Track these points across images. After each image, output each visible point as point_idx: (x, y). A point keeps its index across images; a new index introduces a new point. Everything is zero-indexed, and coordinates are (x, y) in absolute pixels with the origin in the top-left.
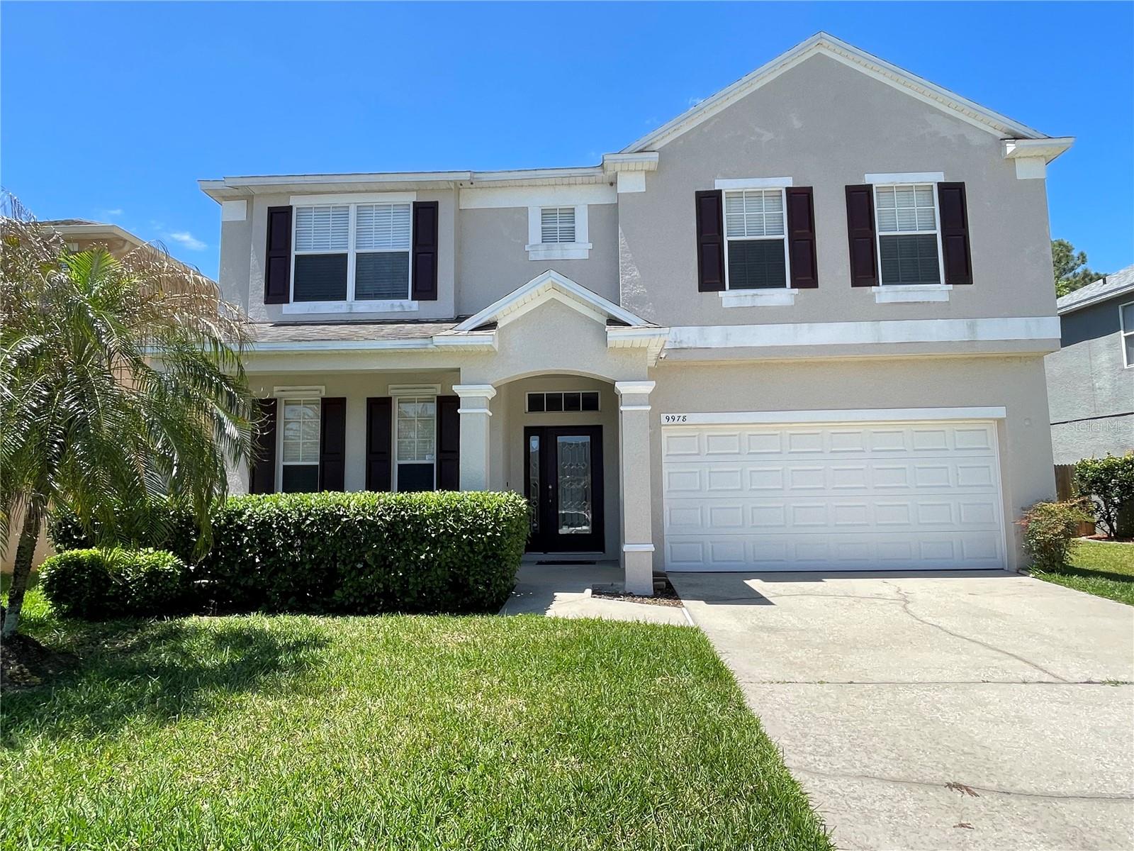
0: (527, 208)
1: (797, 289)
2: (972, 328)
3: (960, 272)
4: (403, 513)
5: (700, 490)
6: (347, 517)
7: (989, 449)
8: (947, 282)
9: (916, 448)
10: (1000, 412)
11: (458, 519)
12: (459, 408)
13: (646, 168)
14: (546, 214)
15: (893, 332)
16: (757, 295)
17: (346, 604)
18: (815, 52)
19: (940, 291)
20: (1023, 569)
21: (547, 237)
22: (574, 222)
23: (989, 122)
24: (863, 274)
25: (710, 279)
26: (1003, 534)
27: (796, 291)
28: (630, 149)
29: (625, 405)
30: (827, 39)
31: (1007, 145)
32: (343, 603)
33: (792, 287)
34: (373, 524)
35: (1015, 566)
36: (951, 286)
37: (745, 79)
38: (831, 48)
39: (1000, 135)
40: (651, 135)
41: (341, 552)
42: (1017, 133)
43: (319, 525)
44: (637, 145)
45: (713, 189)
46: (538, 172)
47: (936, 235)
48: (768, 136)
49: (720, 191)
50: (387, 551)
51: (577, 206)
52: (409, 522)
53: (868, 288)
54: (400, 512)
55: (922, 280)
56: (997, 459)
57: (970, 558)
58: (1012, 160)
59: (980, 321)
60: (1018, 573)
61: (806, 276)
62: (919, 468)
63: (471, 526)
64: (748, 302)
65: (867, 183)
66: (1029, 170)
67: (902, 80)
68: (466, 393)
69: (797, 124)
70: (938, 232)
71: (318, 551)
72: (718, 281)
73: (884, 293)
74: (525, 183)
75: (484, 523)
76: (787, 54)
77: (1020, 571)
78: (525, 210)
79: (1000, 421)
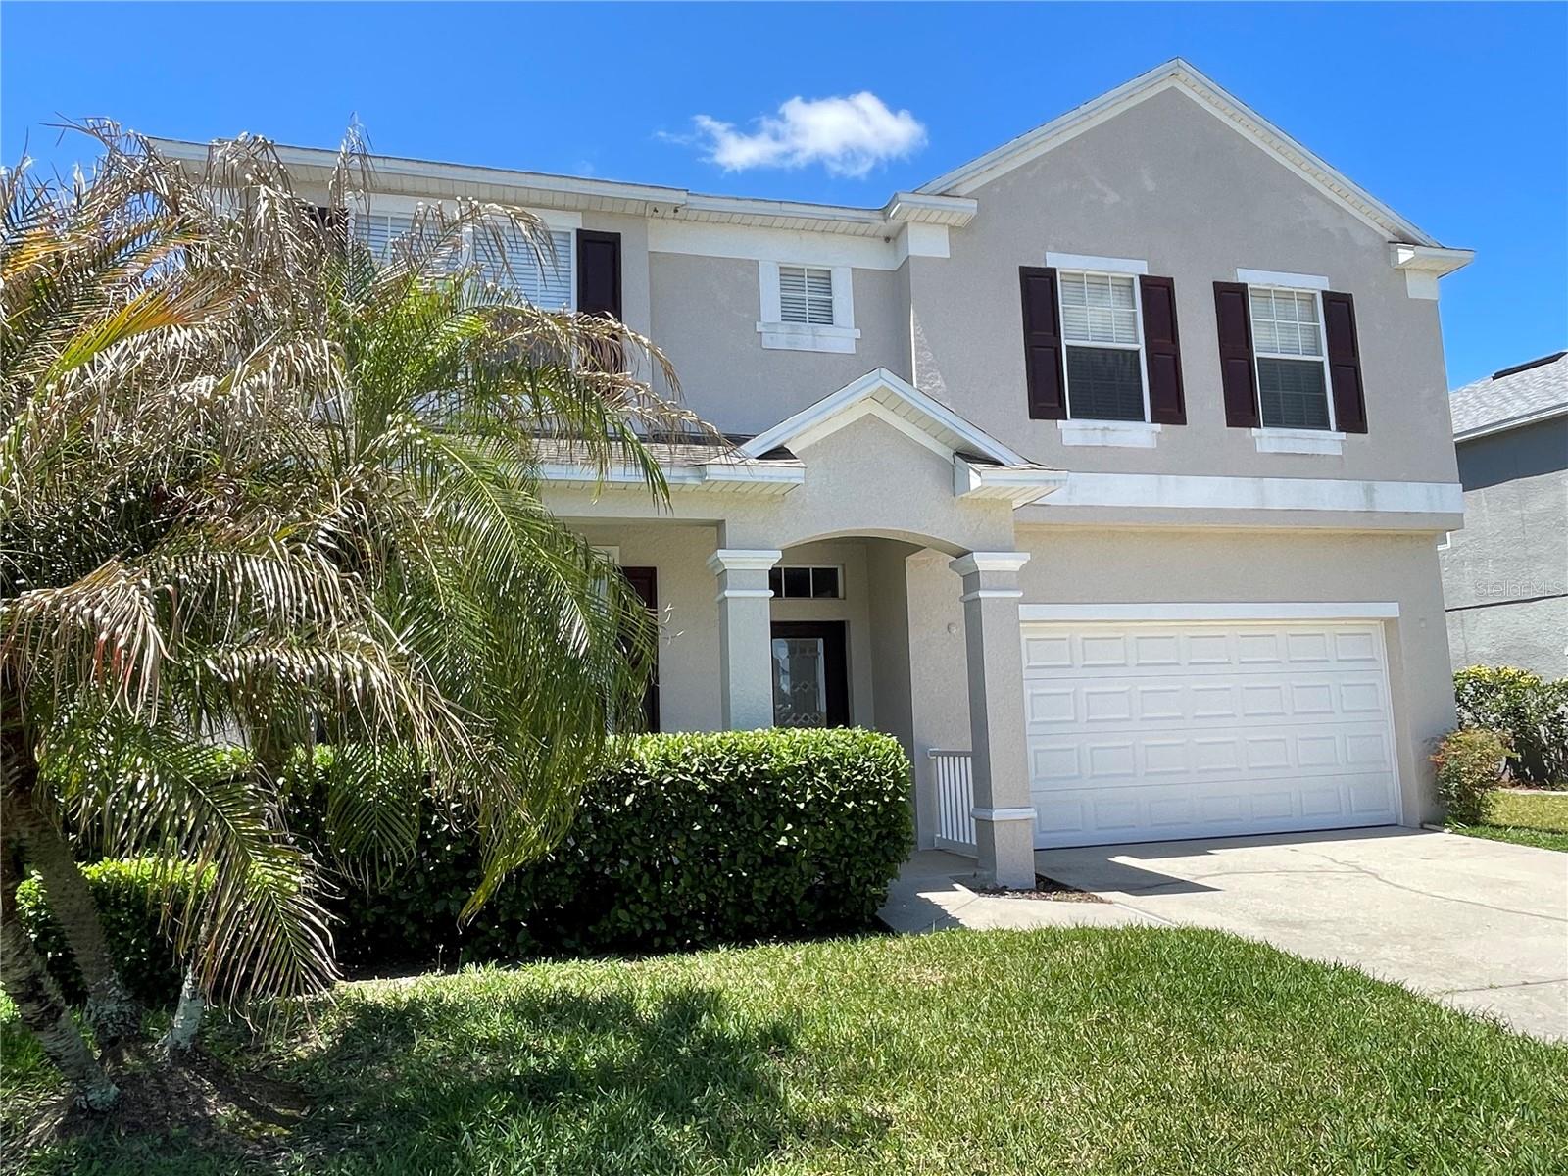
0: (757, 262)
1: (1160, 425)
2: (1369, 493)
3: (1353, 419)
4: (742, 768)
5: (1075, 721)
6: (645, 777)
7: (1373, 660)
8: (1339, 429)
9: (1293, 658)
10: (1392, 610)
11: (833, 776)
12: (726, 588)
13: (951, 222)
14: (789, 276)
15: (1282, 494)
16: (1108, 429)
17: (639, 933)
18: (1166, 86)
19: (1329, 441)
20: (1429, 823)
21: (792, 313)
22: (830, 294)
23: (1375, 216)
24: (1241, 411)
25: (1045, 402)
26: (1396, 774)
27: (1158, 427)
28: (929, 189)
29: (985, 589)
30: (1187, 70)
31: (1400, 250)
32: (632, 933)
33: (1153, 422)
34: (691, 788)
35: (1417, 820)
36: (1343, 435)
37: (1083, 108)
38: (1190, 84)
39: (1389, 237)
40: (956, 173)
41: (630, 842)
42: (1409, 237)
43: (590, 793)
44: (937, 184)
45: (1043, 266)
46: (785, 206)
47: (1322, 362)
48: (1113, 197)
49: (1054, 270)
50: (715, 835)
51: (834, 267)
52: (753, 783)
53: (1247, 430)
54: (737, 766)
55: (1309, 424)
56: (1385, 675)
57: (1363, 811)
58: (1402, 271)
59: (1377, 485)
60: (1422, 828)
61: (1171, 408)
62: (1297, 687)
63: (855, 787)
64: (1097, 439)
65: (1240, 281)
66: (1421, 288)
67: (1277, 143)
68: (736, 562)
69: (1150, 186)
70: (1325, 358)
71: (591, 840)
72: (1057, 405)
73: (1267, 439)
74: (758, 220)
75: (877, 781)
76: (1137, 81)
77: (1426, 826)
78: (753, 266)
79: (1389, 623)
